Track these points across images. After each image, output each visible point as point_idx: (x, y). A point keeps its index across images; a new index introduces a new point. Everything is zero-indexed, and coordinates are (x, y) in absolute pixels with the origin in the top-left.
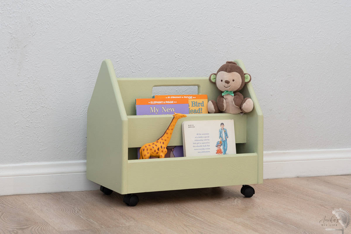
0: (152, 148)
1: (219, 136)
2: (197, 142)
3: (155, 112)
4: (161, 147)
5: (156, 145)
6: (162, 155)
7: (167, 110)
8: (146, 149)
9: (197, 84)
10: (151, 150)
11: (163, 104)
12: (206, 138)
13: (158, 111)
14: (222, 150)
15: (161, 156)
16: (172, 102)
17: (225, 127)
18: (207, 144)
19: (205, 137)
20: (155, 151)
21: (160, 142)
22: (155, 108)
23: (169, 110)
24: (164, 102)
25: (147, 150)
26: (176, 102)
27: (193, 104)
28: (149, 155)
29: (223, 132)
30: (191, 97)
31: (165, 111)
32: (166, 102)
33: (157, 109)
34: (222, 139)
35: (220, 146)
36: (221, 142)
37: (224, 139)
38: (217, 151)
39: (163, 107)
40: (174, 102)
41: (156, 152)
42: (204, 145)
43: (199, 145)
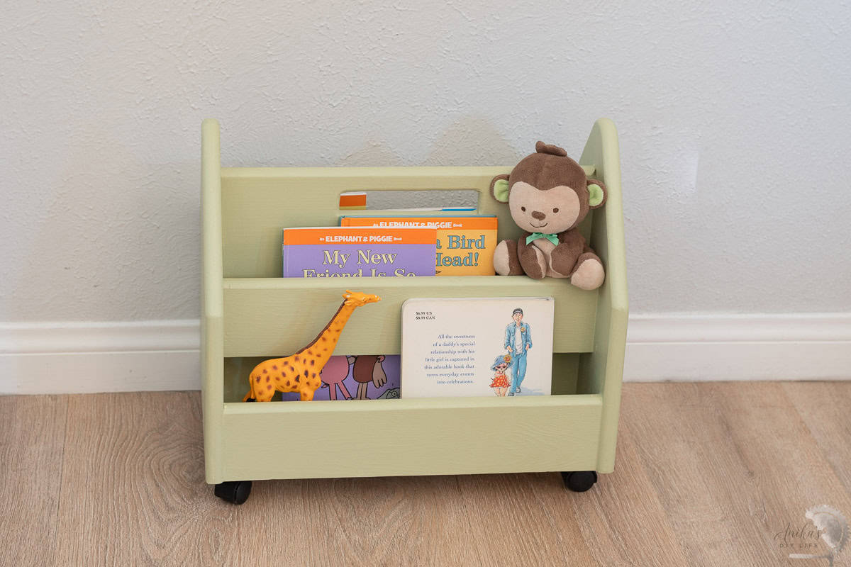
0: (281, 376)
1: (503, 340)
2: (436, 357)
3: (336, 262)
4: (306, 373)
5: (293, 369)
6: (306, 392)
7: (372, 259)
8: (264, 377)
9: (473, 187)
10: (277, 382)
11: (363, 243)
12: (467, 348)
13: (345, 261)
14: (510, 379)
15: (305, 395)
16: (389, 239)
17: (524, 320)
18: (465, 363)
19: (462, 345)
20: (288, 384)
21: (305, 361)
22: (336, 252)
23: (379, 258)
24: (365, 239)
25: (268, 379)
26: (400, 239)
27: (451, 242)
28: (272, 392)
29: (520, 333)
30: (448, 225)
31: (367, 262)
32: (372, 238)
33: (342, 256)
34: (511, 351)
35: (504, 367)
36: (507, 358)
37: (519, 351)
38: (494, 380)
39: (360, 252)
40: (395, 239)
41: (291, 386)
42: (458, 363)
43: (443, 364)
